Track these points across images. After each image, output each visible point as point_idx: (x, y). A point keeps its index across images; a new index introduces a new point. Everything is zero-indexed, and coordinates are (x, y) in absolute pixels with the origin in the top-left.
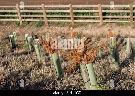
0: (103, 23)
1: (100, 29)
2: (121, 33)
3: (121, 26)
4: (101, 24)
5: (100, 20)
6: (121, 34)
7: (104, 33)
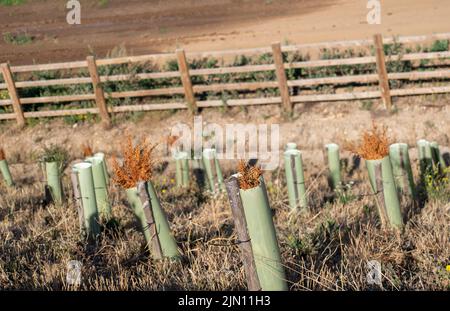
0: (25, 119)
1: (15, 139)
2: (69, 146)
3: (75, 126)
4: (20, 122)
5: (13, 112)
6: (71, 149)
7: (22, 149)
